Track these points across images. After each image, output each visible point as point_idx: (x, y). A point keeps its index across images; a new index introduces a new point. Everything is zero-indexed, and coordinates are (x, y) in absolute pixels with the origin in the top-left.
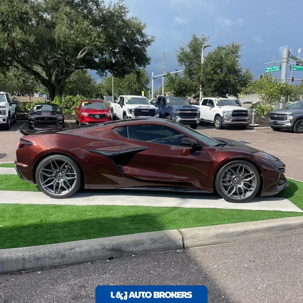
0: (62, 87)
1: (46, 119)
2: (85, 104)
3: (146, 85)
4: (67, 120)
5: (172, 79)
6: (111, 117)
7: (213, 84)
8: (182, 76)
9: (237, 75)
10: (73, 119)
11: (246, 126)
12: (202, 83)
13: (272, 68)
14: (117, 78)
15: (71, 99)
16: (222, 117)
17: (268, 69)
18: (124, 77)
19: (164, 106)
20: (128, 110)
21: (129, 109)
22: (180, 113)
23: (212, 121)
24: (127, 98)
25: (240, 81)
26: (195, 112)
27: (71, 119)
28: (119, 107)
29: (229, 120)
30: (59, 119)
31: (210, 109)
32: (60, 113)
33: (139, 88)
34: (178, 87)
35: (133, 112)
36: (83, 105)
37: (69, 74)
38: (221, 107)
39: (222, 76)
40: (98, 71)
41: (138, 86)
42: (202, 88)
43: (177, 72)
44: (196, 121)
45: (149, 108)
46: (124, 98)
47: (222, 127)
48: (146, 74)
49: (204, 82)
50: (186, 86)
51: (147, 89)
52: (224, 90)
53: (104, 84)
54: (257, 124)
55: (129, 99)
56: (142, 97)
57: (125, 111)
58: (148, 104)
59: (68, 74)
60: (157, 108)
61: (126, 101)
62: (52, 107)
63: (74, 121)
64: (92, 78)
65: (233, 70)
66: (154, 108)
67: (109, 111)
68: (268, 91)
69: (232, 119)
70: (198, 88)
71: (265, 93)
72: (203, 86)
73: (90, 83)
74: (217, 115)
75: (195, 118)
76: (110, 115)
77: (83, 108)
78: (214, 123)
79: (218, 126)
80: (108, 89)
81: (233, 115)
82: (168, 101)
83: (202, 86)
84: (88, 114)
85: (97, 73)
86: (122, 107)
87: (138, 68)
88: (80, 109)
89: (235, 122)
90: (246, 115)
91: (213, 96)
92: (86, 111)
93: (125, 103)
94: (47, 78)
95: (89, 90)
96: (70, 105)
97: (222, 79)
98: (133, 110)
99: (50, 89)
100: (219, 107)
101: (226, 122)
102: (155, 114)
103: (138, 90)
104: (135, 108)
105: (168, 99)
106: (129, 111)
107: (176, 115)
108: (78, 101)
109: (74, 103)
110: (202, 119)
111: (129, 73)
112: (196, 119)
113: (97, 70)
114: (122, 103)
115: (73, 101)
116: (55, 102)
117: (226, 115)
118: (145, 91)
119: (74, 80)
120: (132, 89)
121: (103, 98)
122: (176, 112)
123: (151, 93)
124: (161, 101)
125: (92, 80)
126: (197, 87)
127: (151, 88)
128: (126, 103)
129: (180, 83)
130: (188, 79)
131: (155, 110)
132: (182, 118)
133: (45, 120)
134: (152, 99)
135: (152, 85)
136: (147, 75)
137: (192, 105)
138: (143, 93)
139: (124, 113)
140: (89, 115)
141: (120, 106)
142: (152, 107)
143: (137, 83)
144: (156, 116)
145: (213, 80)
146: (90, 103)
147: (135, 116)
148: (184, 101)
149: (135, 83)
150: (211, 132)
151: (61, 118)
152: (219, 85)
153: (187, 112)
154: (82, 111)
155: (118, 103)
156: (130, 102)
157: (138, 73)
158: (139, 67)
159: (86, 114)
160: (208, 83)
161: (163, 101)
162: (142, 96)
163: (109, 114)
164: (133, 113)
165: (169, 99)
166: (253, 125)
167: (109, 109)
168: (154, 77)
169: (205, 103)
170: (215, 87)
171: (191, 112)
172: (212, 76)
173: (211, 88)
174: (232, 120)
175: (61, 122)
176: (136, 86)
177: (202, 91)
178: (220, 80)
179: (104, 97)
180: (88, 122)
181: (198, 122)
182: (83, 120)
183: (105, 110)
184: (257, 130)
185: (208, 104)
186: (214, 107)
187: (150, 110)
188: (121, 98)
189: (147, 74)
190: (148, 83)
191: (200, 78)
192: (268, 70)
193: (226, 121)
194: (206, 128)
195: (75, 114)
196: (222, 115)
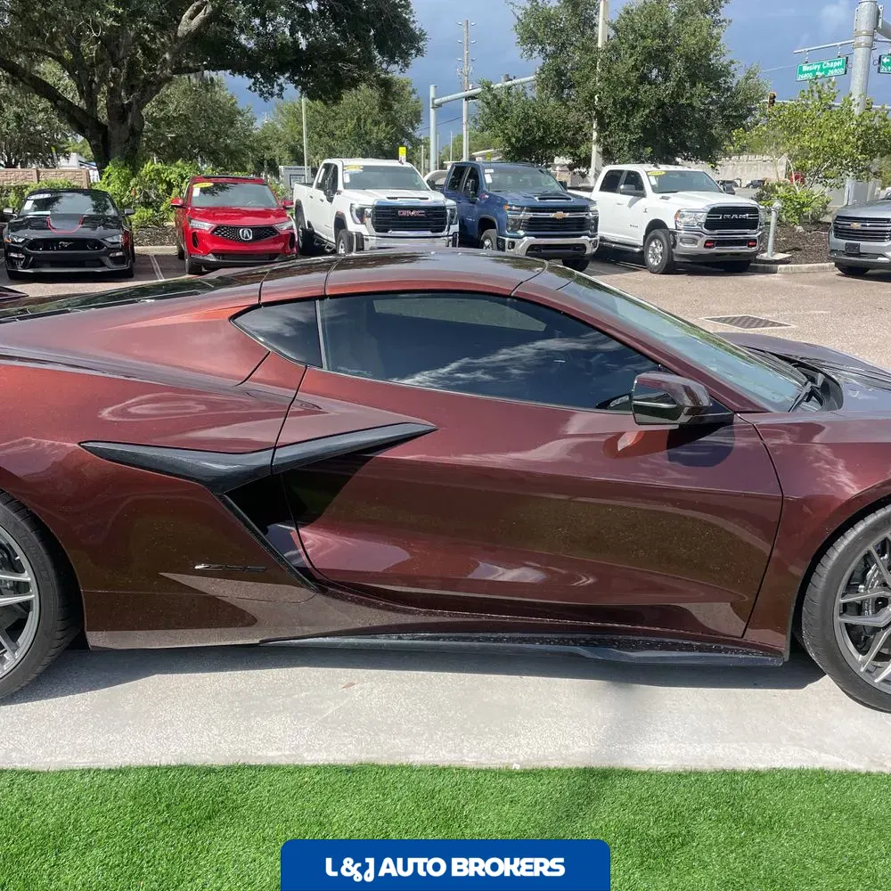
0: (135, 133)
1: (66, 244)
2: (204, 191)
3: (411, 131)
4: (149, 247)
5: (499, 103)
6: (293, 234)
7: (637, 119)
8: (532, 94)
9: (718, 88)
10: (170, 244)
11: (750, 261)
12: (600, 116)
13: (819, 67)
14: (318, 104)
15: (158, 172)
16: (674, 233)
17: (805, 68)
18: (337, 99)
19: (476, 195)
20: (351, 211)
21: (357, 206)
22: (531, 219)
23: (636, 246)
24: (350, 166)
25: (723, 108)
26: (582, 215)
27: (163, 244)
28: (322, 201)
29: (694, 241)
30: (113, 243)
31: (631, 204)
32: (117, 222)
33: (390, 139)
34: (520, 130)
35: (368, 217)
36: (196, 192)
37: (154, 88)
38: (667, 198)
39: (666, 90)
40: (253, 80)
41: (388, 134)
42: (599, 132)
43: (509, 83)
44: (583, 247)
45: (423, 203)
46: (336, 167)
47: (672, 267)
48: (410, 93)
49: (609, 112)
50: (547, 127)
51: (416, 143)
52: (671, 140)
53: (279, 126)
54: (784, 252)
55: (354, 170)
56: (400, 165)
57: (343, 215)
58: (419, 188)
59: (151, 87)
60: (450, 203)
61: (343, 178)
62: (94, 203)
63: (172, 250)
64: (240, 106)
65: (703, 70)
66: (441, 204)
67: (285, 216)
68: (825, 141)
69: (705, 238)
70: (585, 135)
71: (812, 146)
72: (603, 127)
73: (232, 123)
74: (656, 225)
75: (579, 236)
76: (291, 228)
77: (195, 203)
78: (642, 253)
79: (656, 264)
80: (292, 143)
81: (710, 225)
82: (488, 179)
83: (598, 124)
84: (214, 226)
85: (250, 88)
86: (330, 200)
87: (384, 66)
88: (184, 208)
89: (715, 250)
90: (753, 224)
91: (639, 159)
92: (208, 214)
93: (340, 187)
94: (82, 104)
95: (232, 147)
96: (157, 196)
97: (666, 101)
98: (369, 211)
99: (94, 142)
100: (663, 198)
101: (685, 248)
102: (444, 223)
103: (386, 147)
104: (375, 203)
105: (486, 171)
106: (354, 213)
107: (516, 225)
108: (183, 179)
109: (170, 186)
110: (602, 239)
111: (354, 83)
112: (584, 239)
113: (249, 76)
114: (330, 186)
115: (165, 181)
116: (108, 185)
117: (687, 224)
118: (410, 147)
119: (181, 115)
120: (368, 143)
121: (276, 173)
122: (517, 217)
123: (427, 156)
124: (463, 178)
125: (239, 113)
126: (581, 128)
127: (428, 138)
128: (346, 186)
129: (527, 117)
130: (552, 102)
131: (444, 208)
132: (536, 236)
133: (63, 248)
134: (433, 172)
135: (430, 130)
136: (414, 97)
137: (569, 191)
138: (402, 151)
139: (340, 223)
140: (215, 230)
141: (324, 197)
142: (436, 198)
143: (384, 124)
144: (449, 230)
145: (637, 105)
146: (220, 187)
147: (377, 231)
148: (542, 176)
149: (376, 123)
150: (637, 282)
151: (119, 239)
152: (658, 121)
153: (552, 215)
154: (195, 214)
155: (320, 186)
156: (358, 183)
157: (386, 85)
158: (388, 65)
159: (205, 226)
160: (620, 115)
161: (470, 177)
162: (401, 162)
163: (287, 225)
164: (368, 221)
165: (492, 171)
166: (771, 258)
167: (286, 208)
168: (436, 101)
169: (611, 184)
170: (644, 129)
171: (567, 215)
172: (636, 90)
173: (632, 133)
174: (707, 242)
175: (118, 254)
176: (379, 133)
177: (598, 141)
178: (661, 105)
179: (281, 167)
180: (214, 254)
181: (590, 250)
182: (196, 246)
183: (274, 209)
184: (786, 273)
185: (622, 187)
186: (643, 196)
187: (428, 209)
188: (327, 167)
189: (414, 92)
190: (418, 121)
191: (592, 97)
192: (807, 72)
193: (687, 246)
194: (617, 270)
195: (173, 224)
196: (671, 225)
